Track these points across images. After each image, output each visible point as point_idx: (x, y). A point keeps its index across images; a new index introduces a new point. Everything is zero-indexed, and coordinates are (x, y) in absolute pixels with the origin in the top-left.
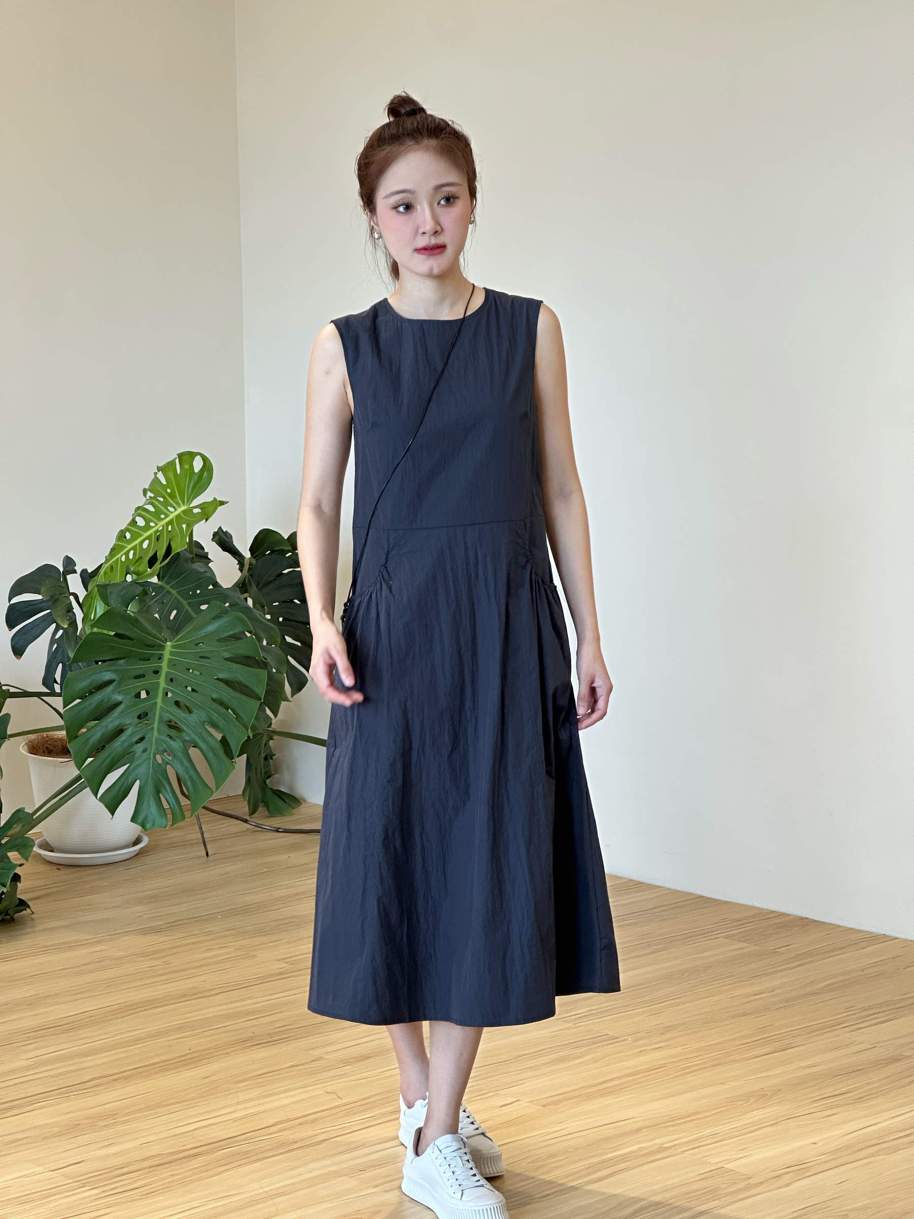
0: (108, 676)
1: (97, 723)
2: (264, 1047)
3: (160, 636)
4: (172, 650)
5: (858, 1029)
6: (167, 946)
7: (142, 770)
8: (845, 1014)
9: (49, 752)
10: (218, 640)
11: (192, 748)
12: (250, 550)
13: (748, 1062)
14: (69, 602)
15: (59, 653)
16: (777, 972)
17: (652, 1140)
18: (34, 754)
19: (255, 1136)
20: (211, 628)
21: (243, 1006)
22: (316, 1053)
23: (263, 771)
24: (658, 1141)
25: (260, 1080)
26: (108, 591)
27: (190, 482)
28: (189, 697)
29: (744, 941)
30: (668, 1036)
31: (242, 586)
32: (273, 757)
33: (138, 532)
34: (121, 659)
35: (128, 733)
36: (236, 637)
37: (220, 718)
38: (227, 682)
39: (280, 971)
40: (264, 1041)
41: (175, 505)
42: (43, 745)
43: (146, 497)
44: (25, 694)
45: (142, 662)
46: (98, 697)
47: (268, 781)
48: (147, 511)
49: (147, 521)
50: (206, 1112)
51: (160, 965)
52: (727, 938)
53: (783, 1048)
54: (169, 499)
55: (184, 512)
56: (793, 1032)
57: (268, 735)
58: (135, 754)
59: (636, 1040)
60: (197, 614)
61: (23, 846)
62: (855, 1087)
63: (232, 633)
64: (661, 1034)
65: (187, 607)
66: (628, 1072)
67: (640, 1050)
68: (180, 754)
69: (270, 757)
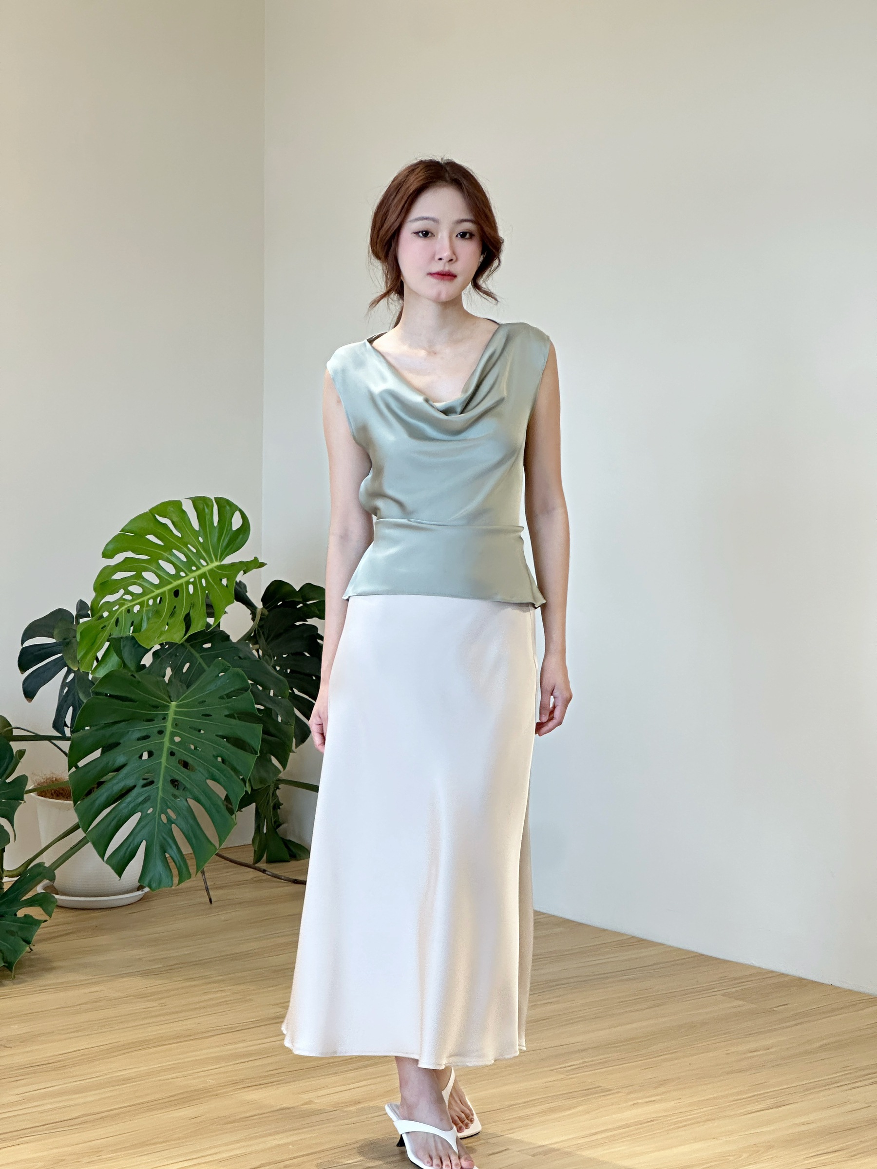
2: (255, 1089)
4: (177, 709)
5: (855, 1088)
6: (164, 989)
8: (840, 1074)
9: (56, 796)
12: (262, 600)
13: (742, 1117)
15: (70, 697)
16: (775, 1030)
18: (43, 796)
21: (238, 1048)
22: (306, 1096)
23: (273, 820)
25: (248, 1123)
29: (742, 999)
30: (662, 1089)
31: (251, 637)
32: (281, 807)
35: (134, 793)
38: (228, 738)
39: (274, 1015)
40: (256, 1083)
42: (52, 788)
44: (37, 738)
51: (157, 1006)
52: (723, 996)
53: (779, 1104)
56: (786, 1090)
57: (275, 784)
59: (630, 1093)
62: (848, 1145)
64: (656, 1088)
66: (620, 1124)
67: (632, 1103)
69: (277, 806)
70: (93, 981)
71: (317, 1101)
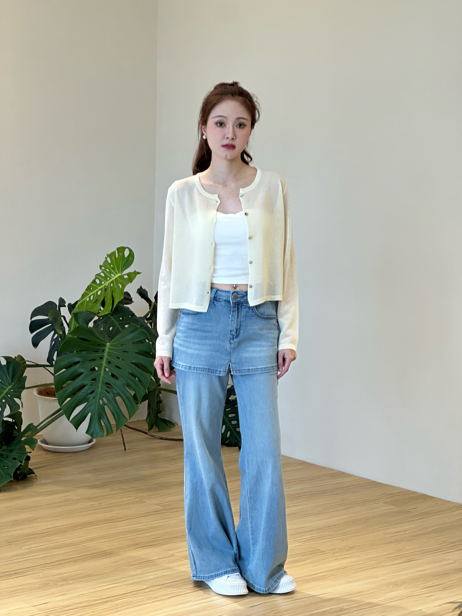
0: (77, 359)
1: (72, 382)
2: (145, 548)
3: (104, 340)
4: (110, 347)
5: (448, 552)
6: (101, 495)
7: (92, 407)
8: (442, 545)
9: (48, 395)
10: (134, 343)
11: (119, 397)
13: (389, 567)
14: (61, 321)
15: (55, 347)
16: (409, 521)
17: (339, 604)
18: (41, 395)
19: (136, 594)
20: (130, 337)
21: (136, 527)
22: (171, 553)
23: (156, 409)
24: (341, 605)
26: (78, 316)
27: (122, 262)
28: (117, 371)
29: (393, 505)
30: (351, 551)
32: (162, 403)
33: (95, 286)
34: (84, 351)
35: (86, 388)
36: (142, 342)
37: (132, 383)
38: (136, 364)
39: (156, 510)
40: (147, 545)
41: (114, 273)
42: (46, 391)
43: (101, 269)
44: (37, 366)
45: (94, 353)
46: (72, 369)
47: (158, 415)
48: (101, 276)
49: (101, 281)
50: (114, 580)
51: (96, 504)
52: (384, 503)
53: (409, 560)
54: (112, 270)
55: (119, 277)
56: (414, 553)
57: (159, 391)
58: (89, 399)
59: (334, 553)
60: (123, 329)
61: (32, 443)
62: (444, 582)
63: (139, 339)
64: (348, 550)
65: (118, 326)
66: (328, 569)
67: (335, 558)
68: (111, 400)
69: (160, 402)
70: (65, 490)
71: (176, 555)
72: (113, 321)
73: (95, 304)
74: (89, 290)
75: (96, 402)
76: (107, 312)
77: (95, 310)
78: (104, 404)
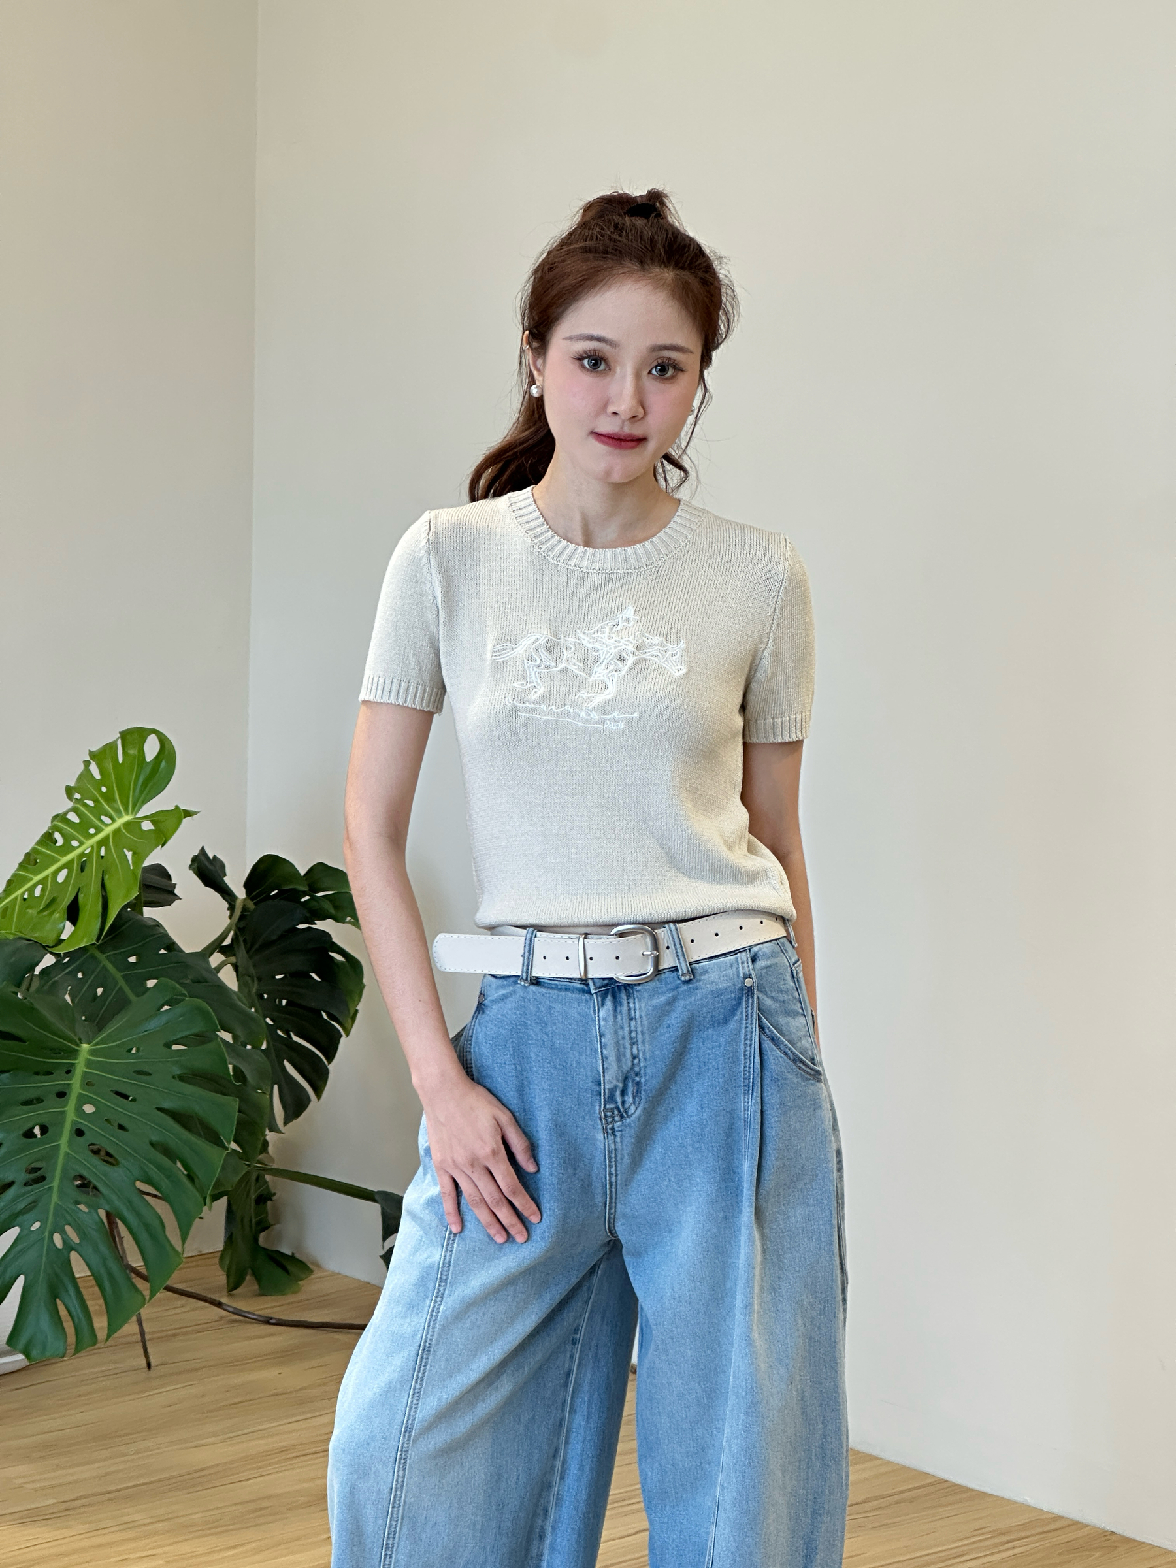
3: (73, 1035)
4: (92, 1058)
7: (31, 1255)
10: (165, 1045)
12: (246, 885)
20: (156, 1024)
23: (253, 1221)
27: (137, 778)
28: (112, 1139)
32: (272, 1198)
33: (51, 855)
34: (7, 1072)
35: (11, 1193)
37: (162, 1176)
38: (175, 1116)
41: (112, 813)
43: (71, 801)
45: (38, 1078)
47: (260, 1239)
48: (68, 822)
49: (67, 838)
54: (103, 803)
55: (126, 825)
57: (263, 1171)
60: (138, 995)
63: (190, 1032)
65: (122, 983)
68: (94, 1233)
69: (265, 1198)
72: (107, 970)
73: (45, 913)
74: (30, 866)
75: (43, 1239)
76: (85, 940)
77: (45, 935)
78: (69, 1246)
